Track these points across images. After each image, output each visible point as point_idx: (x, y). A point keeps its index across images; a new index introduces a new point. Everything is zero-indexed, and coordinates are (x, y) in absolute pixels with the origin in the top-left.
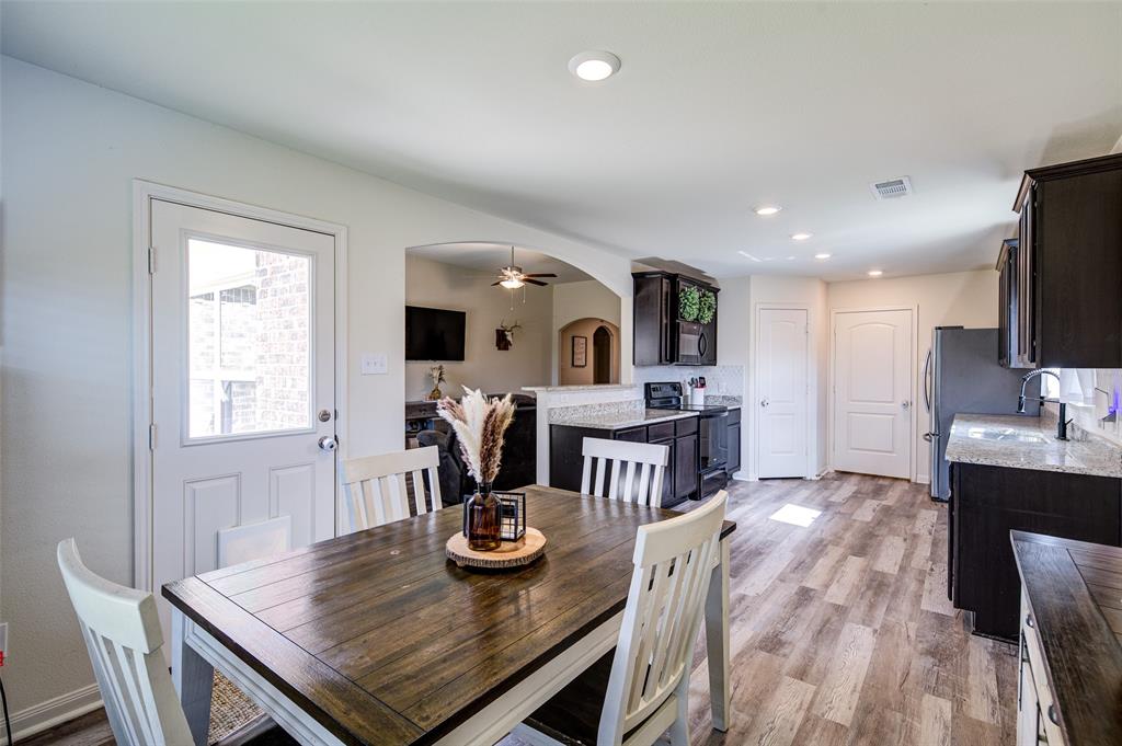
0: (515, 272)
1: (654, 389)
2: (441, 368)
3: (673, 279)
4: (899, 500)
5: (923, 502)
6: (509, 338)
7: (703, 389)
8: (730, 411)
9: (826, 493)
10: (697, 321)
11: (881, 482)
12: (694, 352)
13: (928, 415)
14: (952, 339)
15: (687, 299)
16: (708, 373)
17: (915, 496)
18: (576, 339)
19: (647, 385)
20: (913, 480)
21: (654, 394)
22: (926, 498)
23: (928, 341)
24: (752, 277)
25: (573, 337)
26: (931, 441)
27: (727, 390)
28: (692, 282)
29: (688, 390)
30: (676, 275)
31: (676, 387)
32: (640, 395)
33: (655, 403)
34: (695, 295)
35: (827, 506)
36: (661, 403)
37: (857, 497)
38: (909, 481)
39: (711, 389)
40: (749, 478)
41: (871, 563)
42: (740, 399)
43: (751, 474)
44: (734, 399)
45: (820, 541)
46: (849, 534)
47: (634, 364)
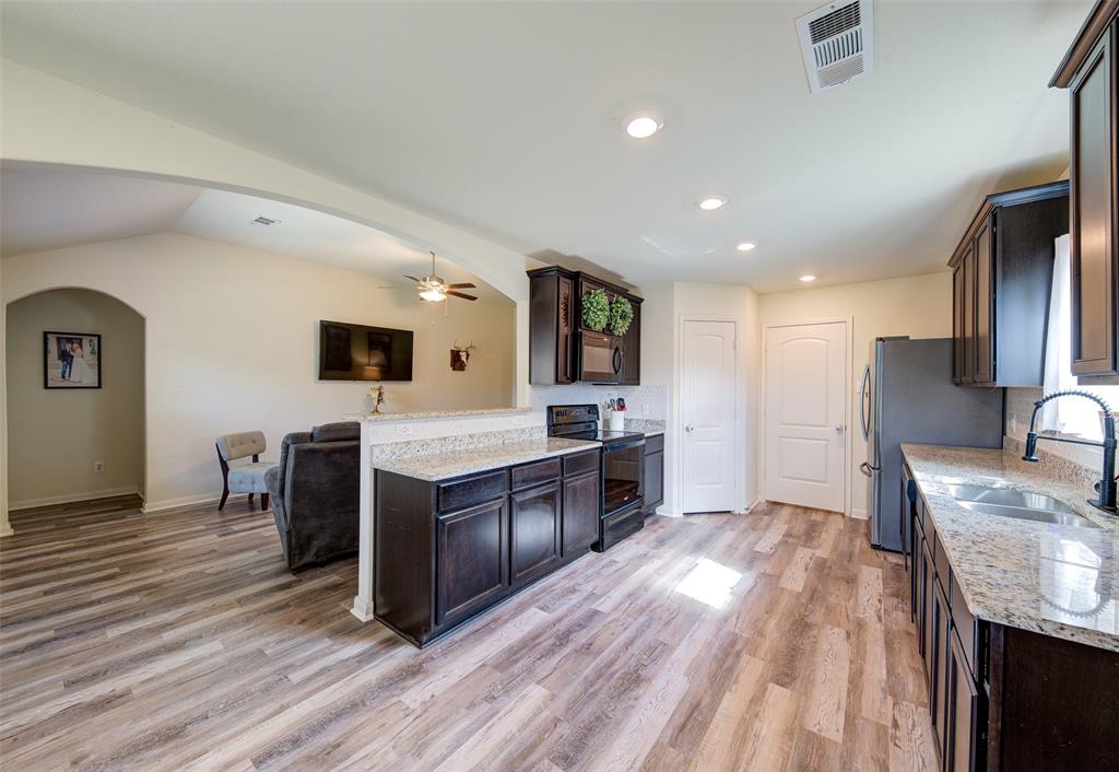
0: (435, 283)
1: (558, 414)
2: (380, 389)
3: (575, 278)
4: (835, 548)
5: (862, 551)
6: (464, 359)
7: (622, 412)
8: (647, 438)
9: (752, 537)
10: (608, 330)
11: (815, 517)
12: (607, 368)
13: (865, 444)
14: (895, 351)
15: (591, 303)
16: (630, 394)
17: (851, 540)
19: (550, 408)
20: (847, 514)
21: (558, 420)
22: (866, 546)
23: (865, 356)
24: (676, 284)
26: (870, 476)
27: (651, 413)
28: (600, 283)
30: (578, 274)
31: (593, 409)
32: (540, 420)
33: (562, 430)
34: (602, 298)
35: (751, 560)
37: (789, 542)
38: (843, 515)
39: (633, 411)
40: (672, 513)
41: (802, 704)
42: (661, 423)
43: (675, 510)
44: (657, 423)
45: (733, 644)
46: (773, 622)
47: (530, 383)
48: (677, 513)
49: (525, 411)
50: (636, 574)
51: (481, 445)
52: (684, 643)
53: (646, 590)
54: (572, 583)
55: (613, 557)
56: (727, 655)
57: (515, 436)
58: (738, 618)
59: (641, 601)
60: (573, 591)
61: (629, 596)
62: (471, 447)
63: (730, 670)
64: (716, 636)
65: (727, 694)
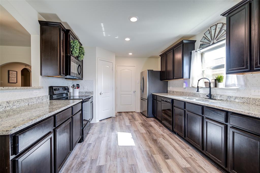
1: (55, 90)
4: (141, 120)
5: (146, 119)
7: (78, 89)
9: (123, 122)
10: (77, 57)
11: (130, 114)
14: (151, 73)
16: (80, 83)
17: (142, 117)
18: (10, 72)
19: (51, 88)
21: (55, 92)
24: (96, 47)
25: (9, 71)
27: (87, 89)
29: (71, 90)
30: (68, 30)
31: (66, 89)
32: (46, 93)
33: (55, 97)
35: (128, 128)
36: (57, 96)
37: (131, 121)
38: (135, 112)
40: (96, 121)
41: (176, 162)
42: (92, 93)
43: (97, 120)
44: (90, 93)
45: (148, 154)
46: (149, 143)
47: (41, 75)
48: (98, 121)
49: (39, 88)
50: (102, 144)
51: (15, 107)
52: (137, 161)
53: (110, 149)
54: (79, 160)
55: (88, 142)
56: (150, 158)
57: (35, 100)
58: (141, 145)
59: (112, 154)
60: (82, 163)
61: (107, 154)
62: (8, 109)
63: (155, 162)
64: (142, 153)
65: (162, 170)
